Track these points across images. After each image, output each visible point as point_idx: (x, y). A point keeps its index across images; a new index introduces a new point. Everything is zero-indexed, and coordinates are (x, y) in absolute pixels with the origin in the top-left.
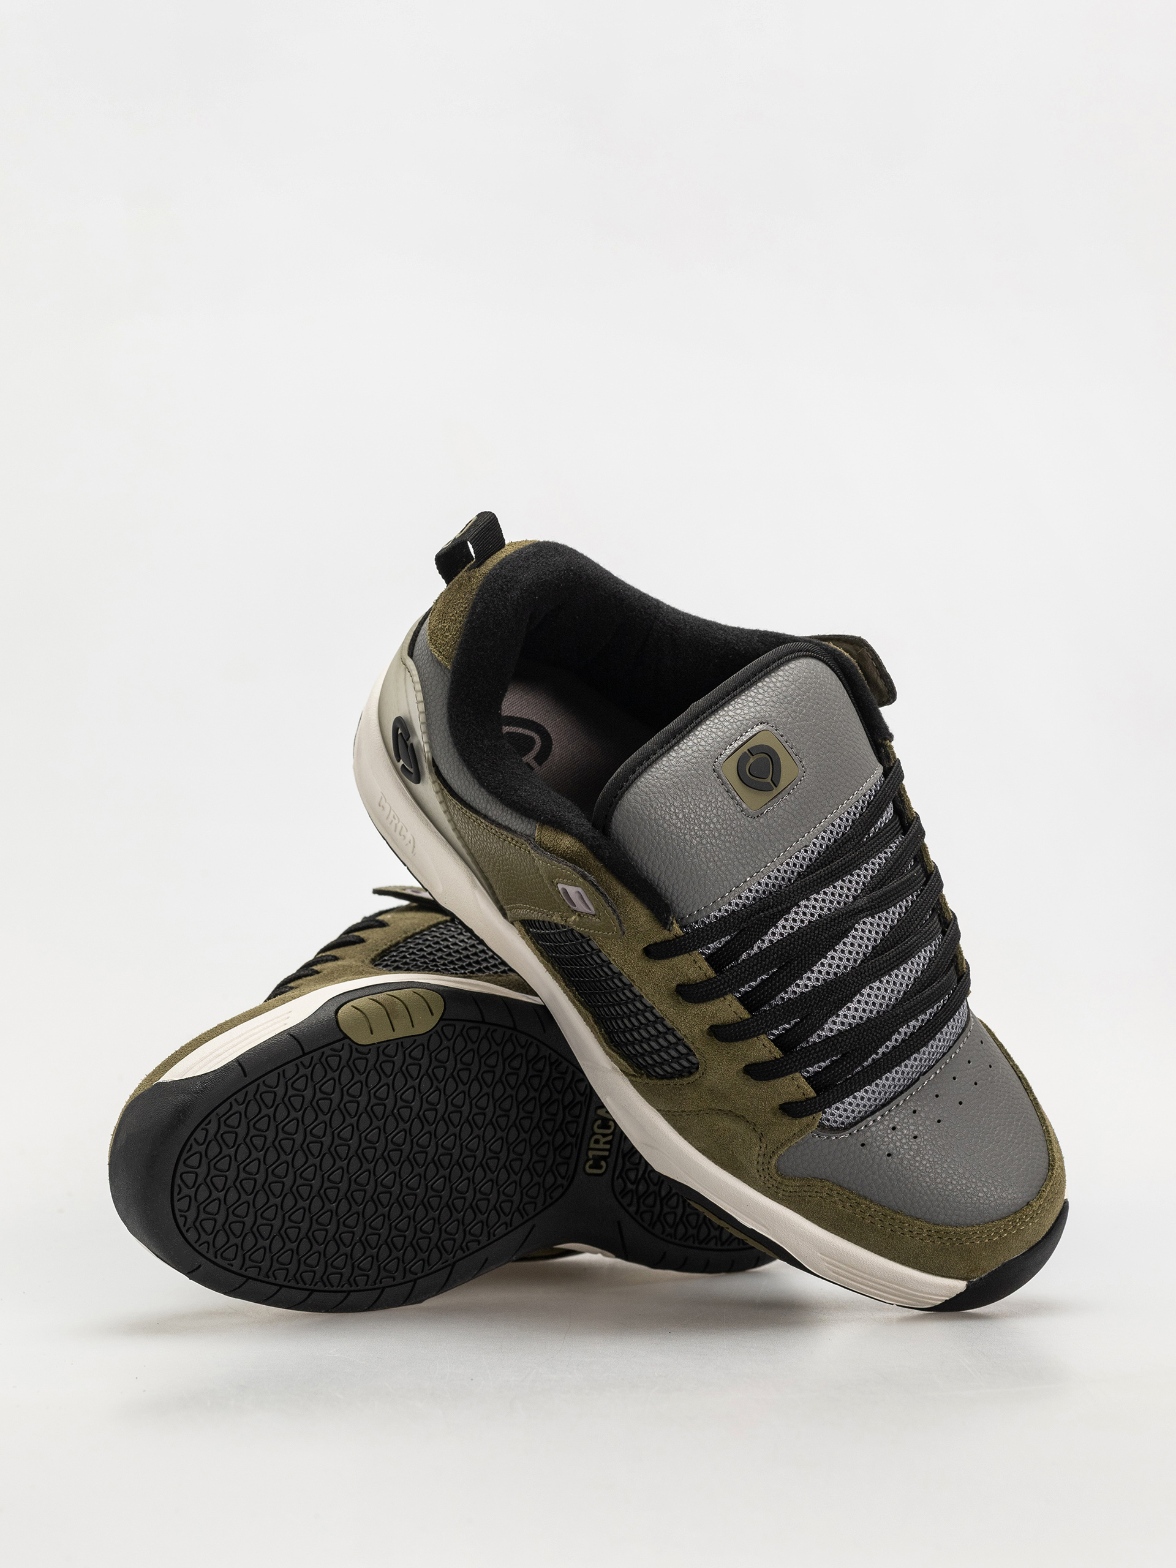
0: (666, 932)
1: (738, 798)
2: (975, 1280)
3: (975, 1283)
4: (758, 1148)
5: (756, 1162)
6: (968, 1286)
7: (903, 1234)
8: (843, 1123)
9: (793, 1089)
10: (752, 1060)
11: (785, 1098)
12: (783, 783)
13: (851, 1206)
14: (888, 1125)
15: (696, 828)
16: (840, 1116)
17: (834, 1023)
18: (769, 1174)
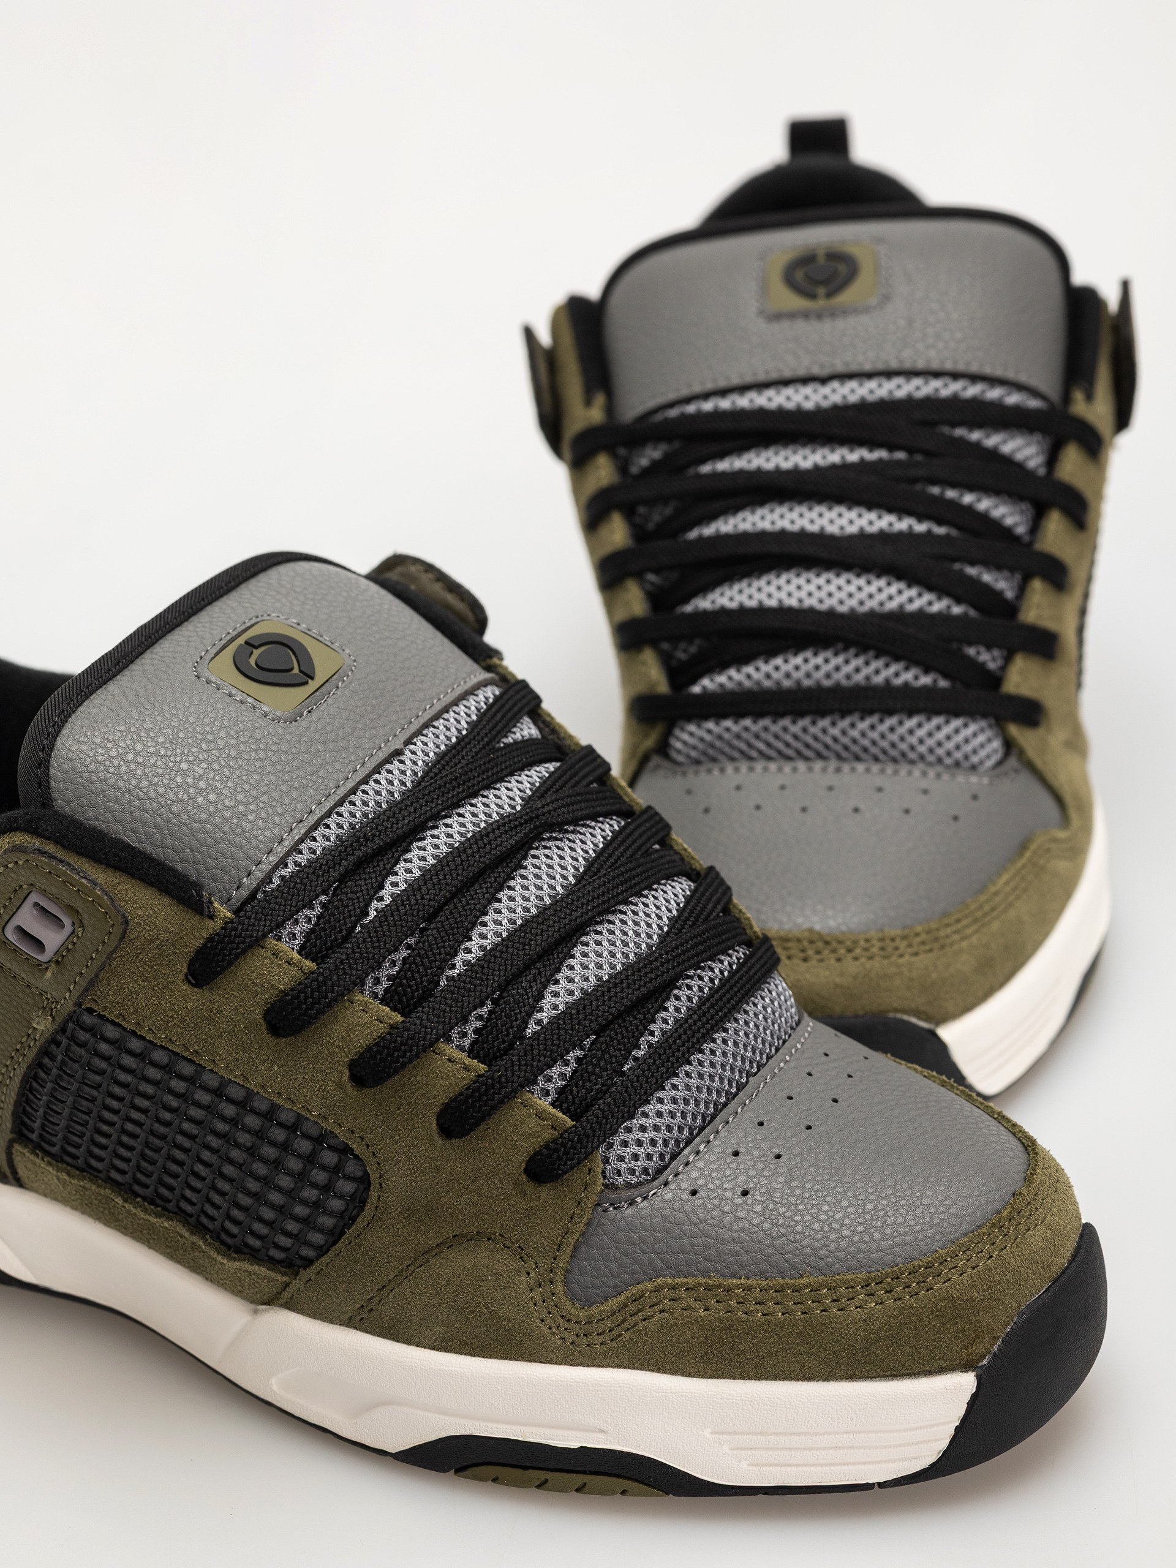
0: (210, 924)
1: (250, 700)
2: (985, 1362)
3: (989, 1366)
4: (524, 1277)
5: (531, 1304)
6: (979, 1378)
7: (825, 1311)
8: (645, 1171)
9: (532, 1124)
10: (443, 1099)
11: (528, 1147)
12: (320, 677)
13: (717, 1302)
14: (724, 1152)
15: (195, 750)
16: (636, 1157)
17: (556, 994)
18: (562, 1317)
